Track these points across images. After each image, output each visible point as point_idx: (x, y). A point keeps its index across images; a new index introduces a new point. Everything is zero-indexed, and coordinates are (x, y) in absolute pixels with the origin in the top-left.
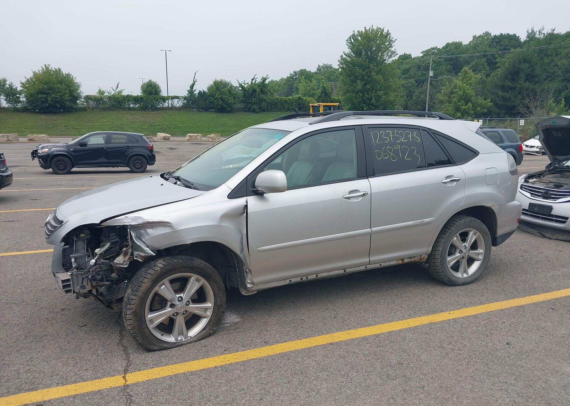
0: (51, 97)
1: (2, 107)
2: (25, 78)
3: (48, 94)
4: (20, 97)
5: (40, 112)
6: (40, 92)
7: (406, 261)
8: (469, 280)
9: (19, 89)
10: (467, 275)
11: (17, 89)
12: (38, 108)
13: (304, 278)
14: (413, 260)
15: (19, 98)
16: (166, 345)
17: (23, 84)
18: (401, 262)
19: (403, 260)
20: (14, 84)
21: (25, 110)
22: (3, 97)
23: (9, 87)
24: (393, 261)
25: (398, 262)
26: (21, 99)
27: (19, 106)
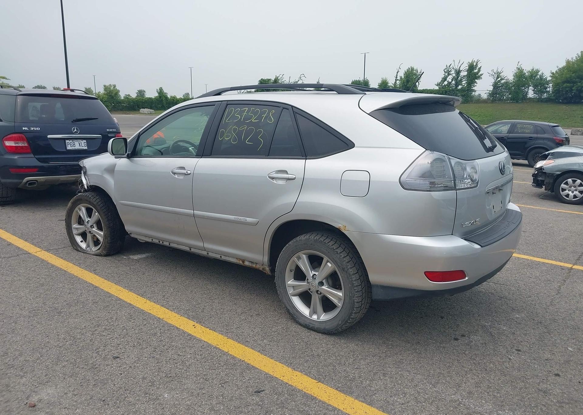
0: (577, 86)
1: (528, 97)
2: (558, 67)
3: (574, 83)
4: (548, 87)
5: (563, 103)
6: (567, 81)
7: (247, 263)
8: (317, 326)
9: (549, 78)
10: (317, 319)
11: (546, 79)
12: (562, 98)
13: (161, 242)
14: (254, 266)
15: (546, 88)
16: (80, 249)
17: (553, 73)
18: (241, 262)
19: (243, 262)
20: (545, 74)
21: (548, 100)
22: (532, 88)
23: (539, 77)
24: (233, 257)
25: (238, 262)
26: (548, 89)
27: (545, 95)
